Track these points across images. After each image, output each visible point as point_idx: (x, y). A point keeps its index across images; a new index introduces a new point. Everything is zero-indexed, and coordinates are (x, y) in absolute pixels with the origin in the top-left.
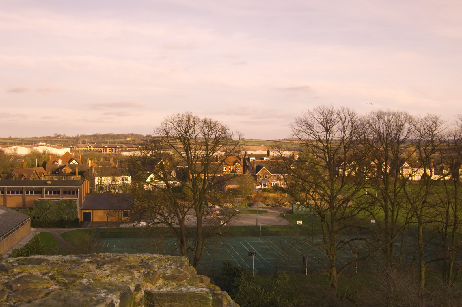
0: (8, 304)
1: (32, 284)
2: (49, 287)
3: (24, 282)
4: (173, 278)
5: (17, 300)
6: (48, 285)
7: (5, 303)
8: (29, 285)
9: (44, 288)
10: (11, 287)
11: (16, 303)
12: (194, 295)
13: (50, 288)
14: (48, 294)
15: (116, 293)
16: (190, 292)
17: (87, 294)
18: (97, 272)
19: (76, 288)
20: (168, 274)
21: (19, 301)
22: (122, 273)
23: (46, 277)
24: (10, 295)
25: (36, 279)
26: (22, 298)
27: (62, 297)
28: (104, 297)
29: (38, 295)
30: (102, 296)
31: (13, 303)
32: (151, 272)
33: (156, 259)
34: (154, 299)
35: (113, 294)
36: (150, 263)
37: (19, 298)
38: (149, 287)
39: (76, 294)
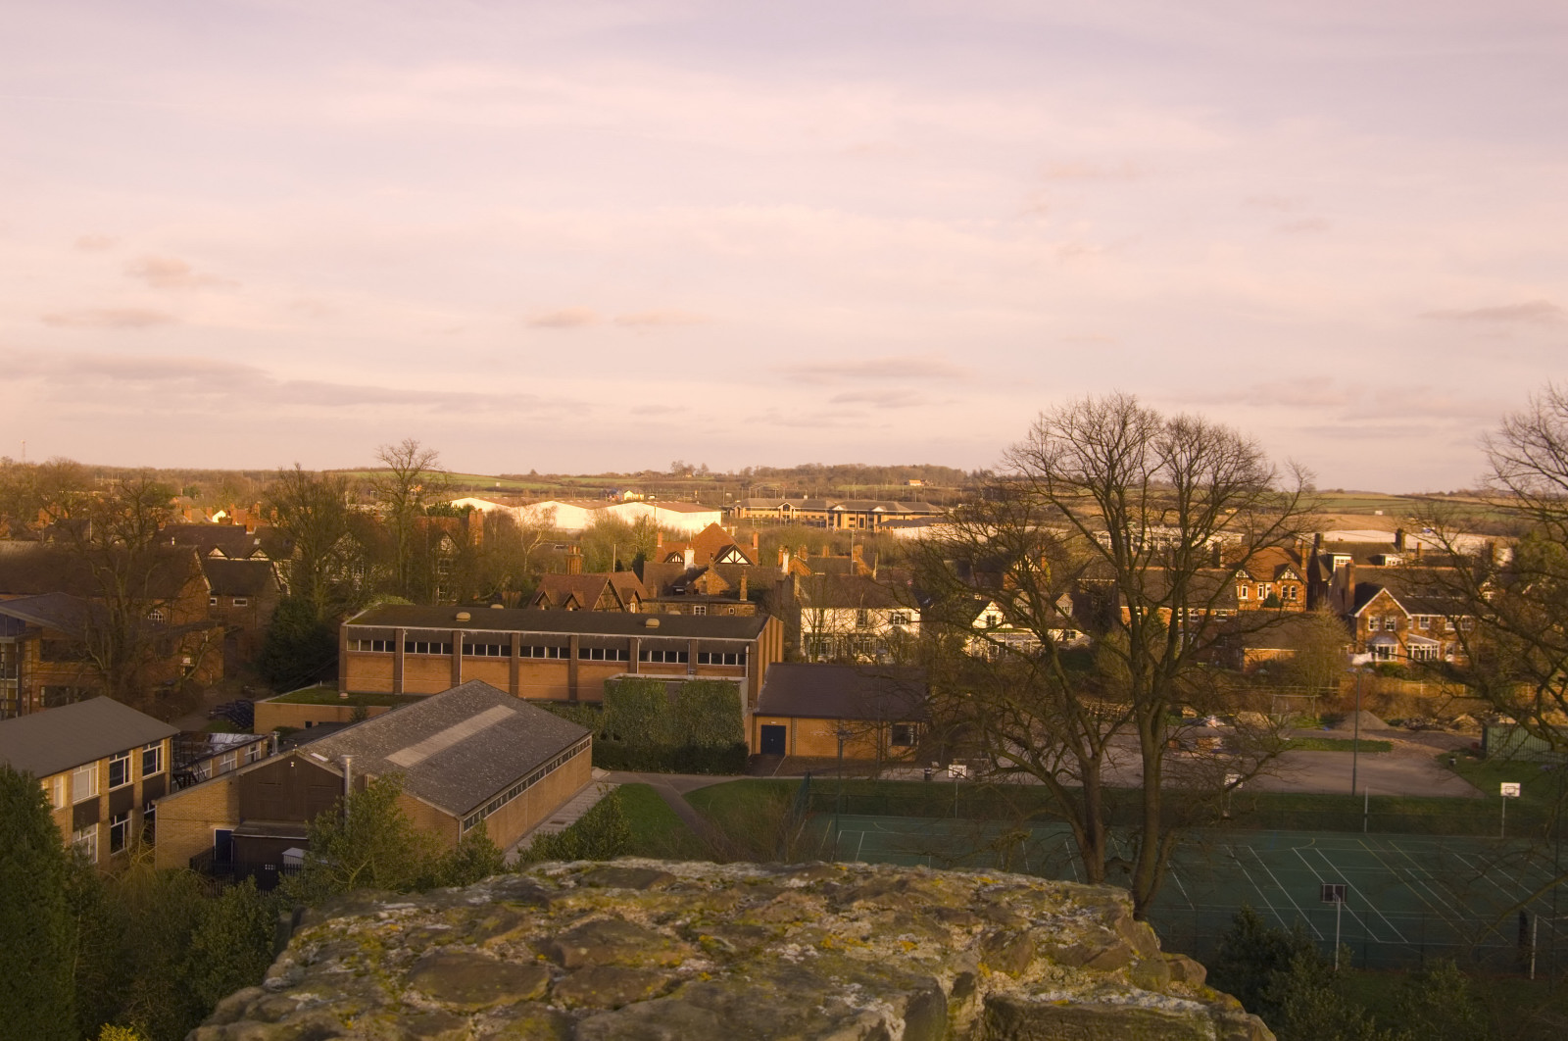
0: (550, 1007)
1: (624, 951)
2: (676, 963)
3: (599, 942)
4: (1081, 957)
5: (577, 999)
6: (674, 956)
7: (540, 1005)
8: (616, 952)
9: (662, 966)
10: (557, 956)
11: (576, 1009)
12: (1154, 1022)
13: (679, 965)
14: (673, 986)
15: (894, 998)
16: (1141, 1011)
17: (799, 994)
18: (831, 923)
19: (765, 972)
20: (1065, 943)
21: (585, 1002)
22: (912, 931)
23: (667, 931)
24: (556, 979)
25: (637, 934)
26: (594, 993)
27: (720, 999)
28: (853, 1006)
29: (643, 986)
30: (849, 1003)
31: (564, 1007)
32: (1008, 933)
33: (1024, 892)
34: (1016, 1024)
35: (885, 1001)
36: (1004, 905)
37: (584, 991)
38: (1001, 983)
39: (763, 993)
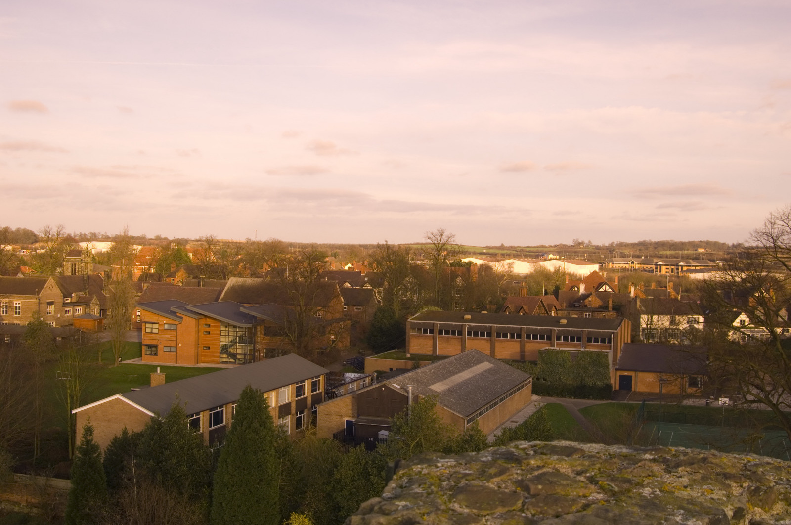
0: (523, 514)
1: (560, 488)
2: (588, 495)
3: (548, 482)
5: (537, 511)
6: (586, 492)
7: (518, 513)
8: (556, 488)
9: (580, 496)
10: (527, 489)
11: (537, 516)
13: (589, 496)
14: (586, 507)
15: (702, 518)
17: (651, 514)
18: (667, 478)
19: (633, 502)
21: (541, 513)
22: (711, 484)
23: (582, 478)
24: (526, 501)
25: (567, 479)
26: (546, 508)
27: (610, 514)
28: (680, 522)
29: (571, 506)
30: (678, 520)
31: (530, 514)
32: (762, 487)
33: (771, 466)
35: (697, 520)
36: (760, 472)
37: (541, 507)
38: (759, 514)
39: (633, 512)
